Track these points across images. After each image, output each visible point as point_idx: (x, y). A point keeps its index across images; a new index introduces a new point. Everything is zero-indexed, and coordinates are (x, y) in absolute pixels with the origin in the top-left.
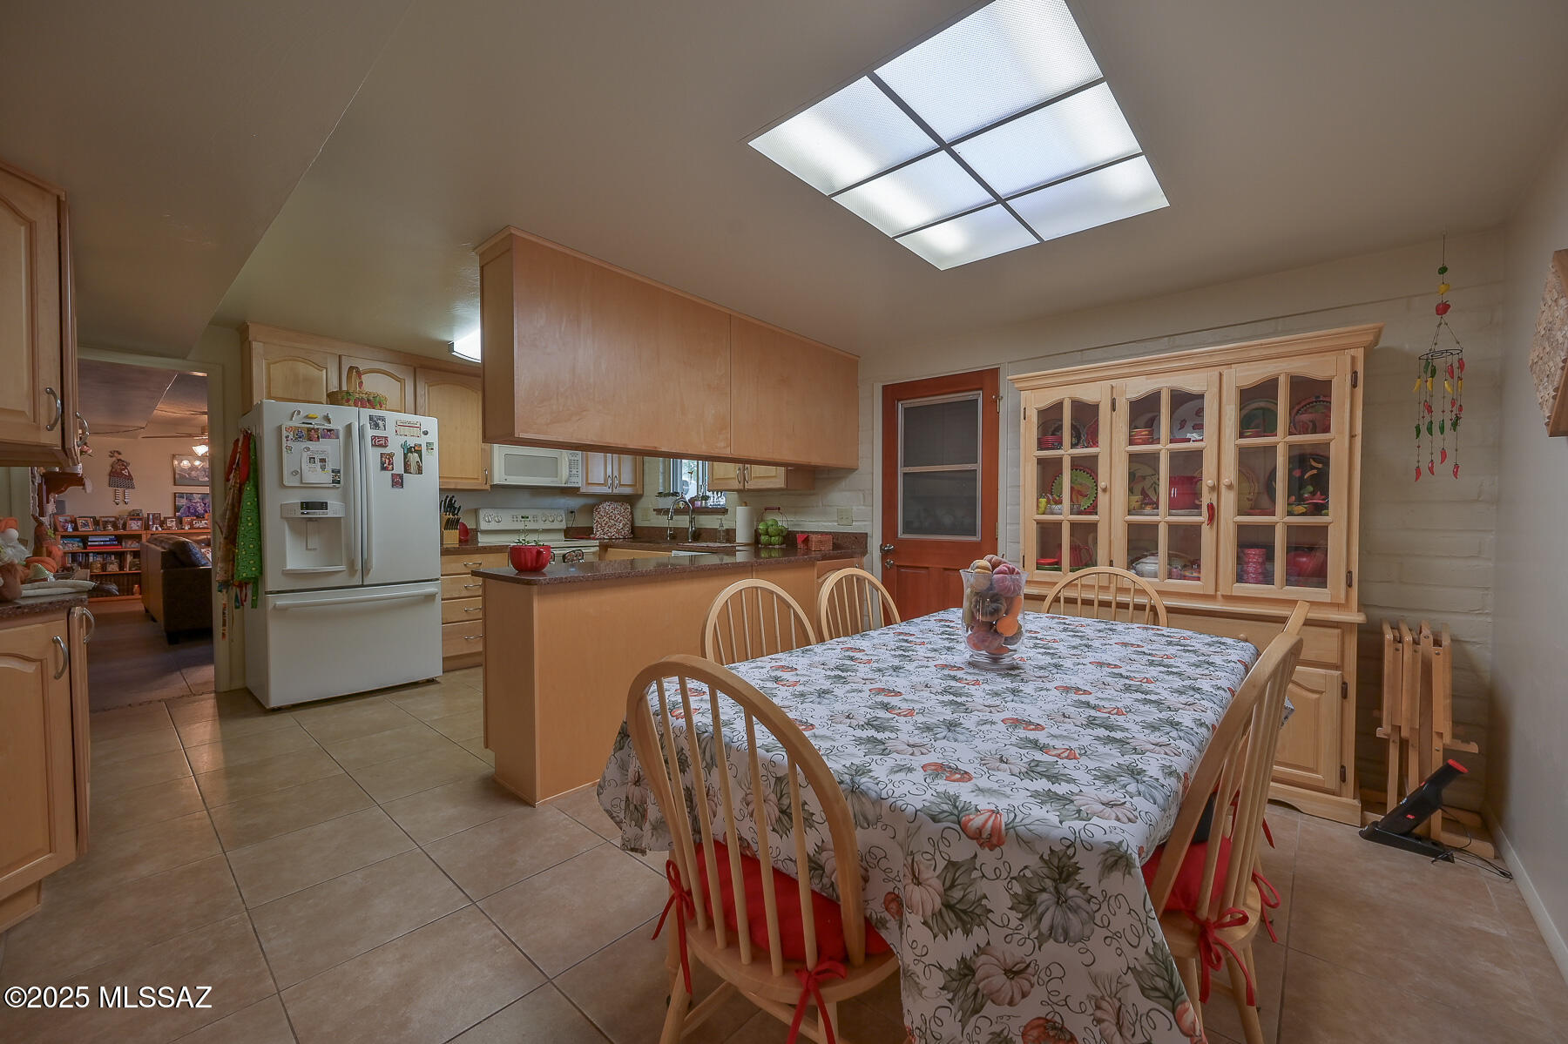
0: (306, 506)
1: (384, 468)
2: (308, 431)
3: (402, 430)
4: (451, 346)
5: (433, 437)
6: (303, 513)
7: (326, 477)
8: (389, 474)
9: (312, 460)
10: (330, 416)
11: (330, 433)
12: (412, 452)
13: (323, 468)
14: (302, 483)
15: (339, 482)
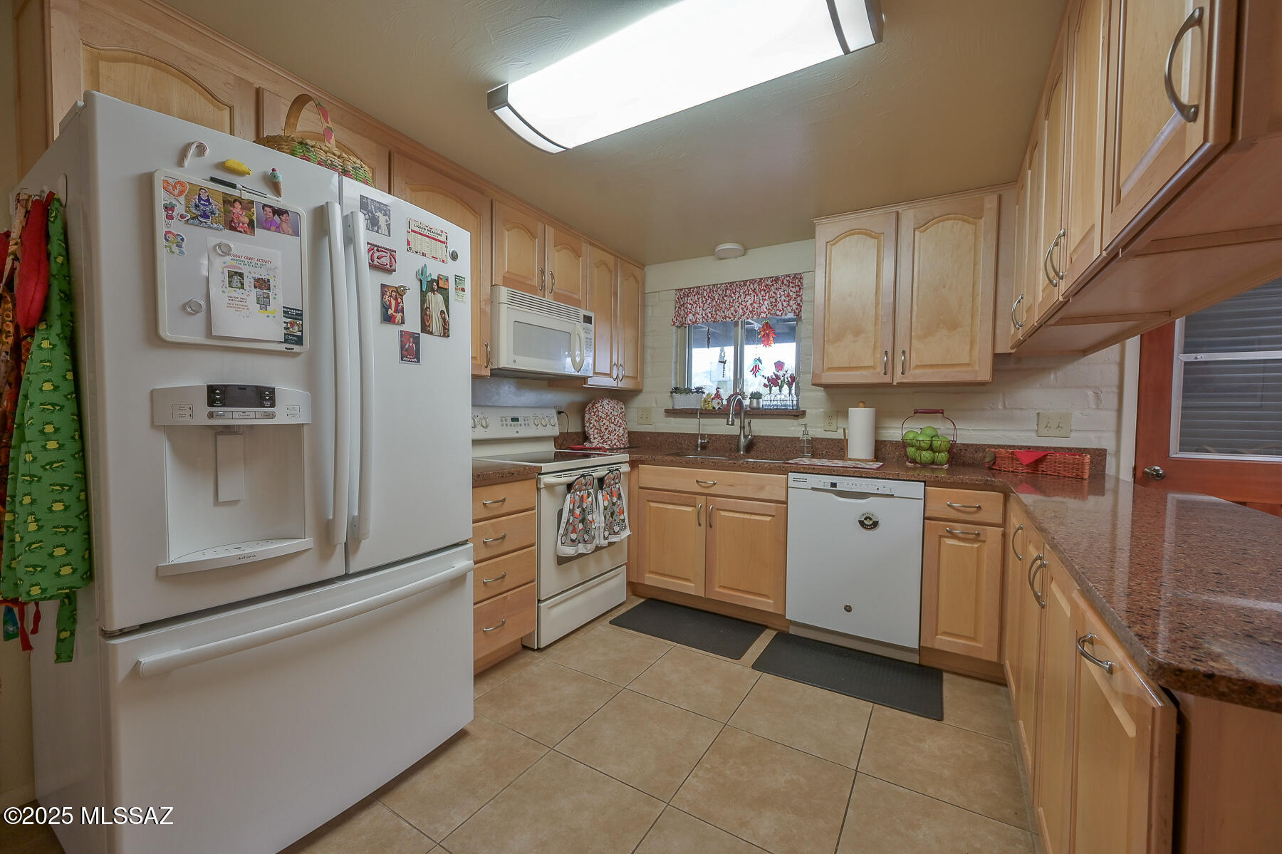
0: (218, 395)
1: (388, 319)
2: (225, 202)
3: (420, 243)
4: (497, 97)
5: (463, 267)
6: (211, 415)
7: (270, 327)
8: (393, 331)
9: (235, 277)
10: (281, 178)
11: (278, 217)
12: (433, 291)
13: (264, 302)
14: (209, 332)
15: (299, 341)
